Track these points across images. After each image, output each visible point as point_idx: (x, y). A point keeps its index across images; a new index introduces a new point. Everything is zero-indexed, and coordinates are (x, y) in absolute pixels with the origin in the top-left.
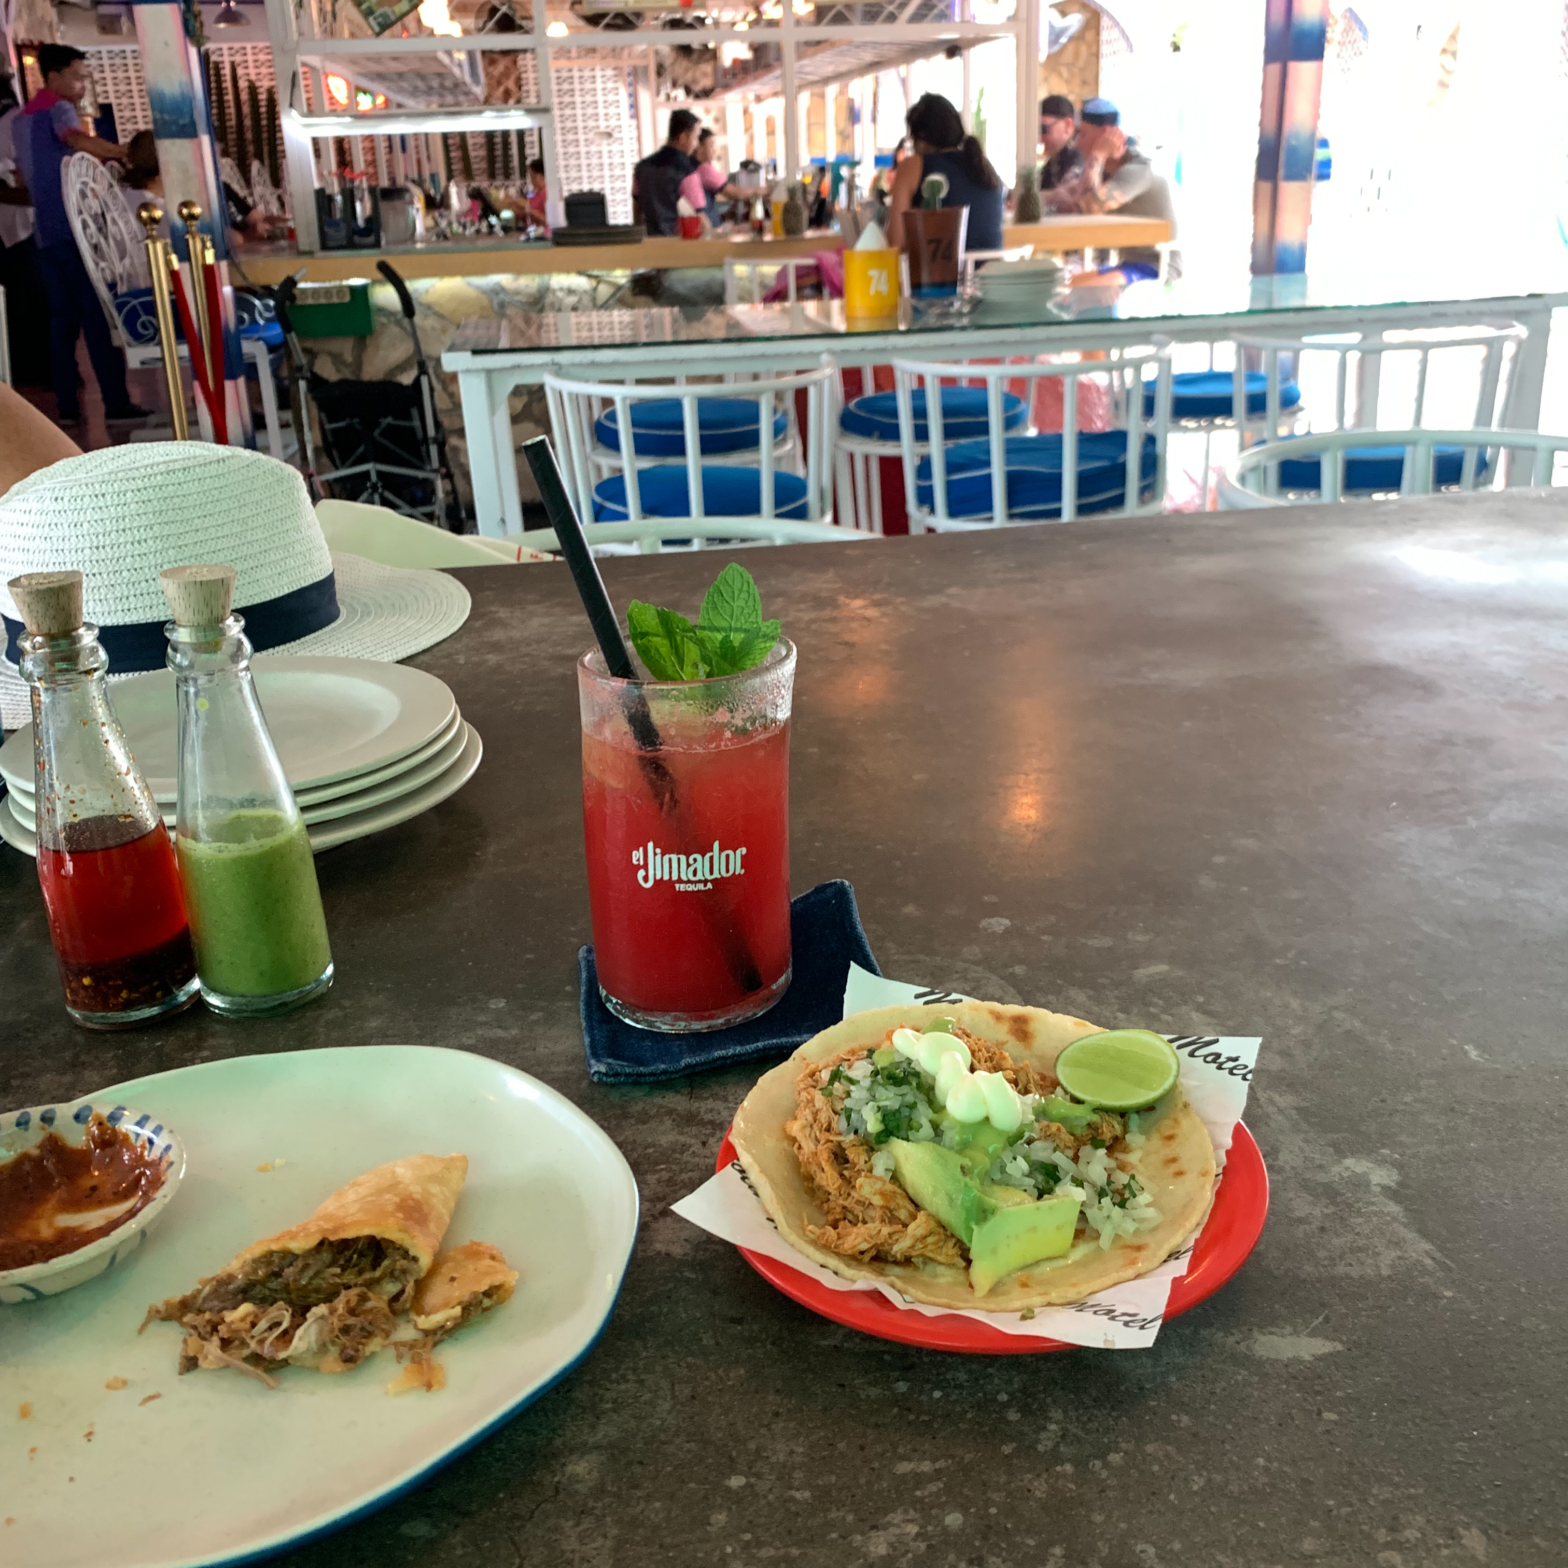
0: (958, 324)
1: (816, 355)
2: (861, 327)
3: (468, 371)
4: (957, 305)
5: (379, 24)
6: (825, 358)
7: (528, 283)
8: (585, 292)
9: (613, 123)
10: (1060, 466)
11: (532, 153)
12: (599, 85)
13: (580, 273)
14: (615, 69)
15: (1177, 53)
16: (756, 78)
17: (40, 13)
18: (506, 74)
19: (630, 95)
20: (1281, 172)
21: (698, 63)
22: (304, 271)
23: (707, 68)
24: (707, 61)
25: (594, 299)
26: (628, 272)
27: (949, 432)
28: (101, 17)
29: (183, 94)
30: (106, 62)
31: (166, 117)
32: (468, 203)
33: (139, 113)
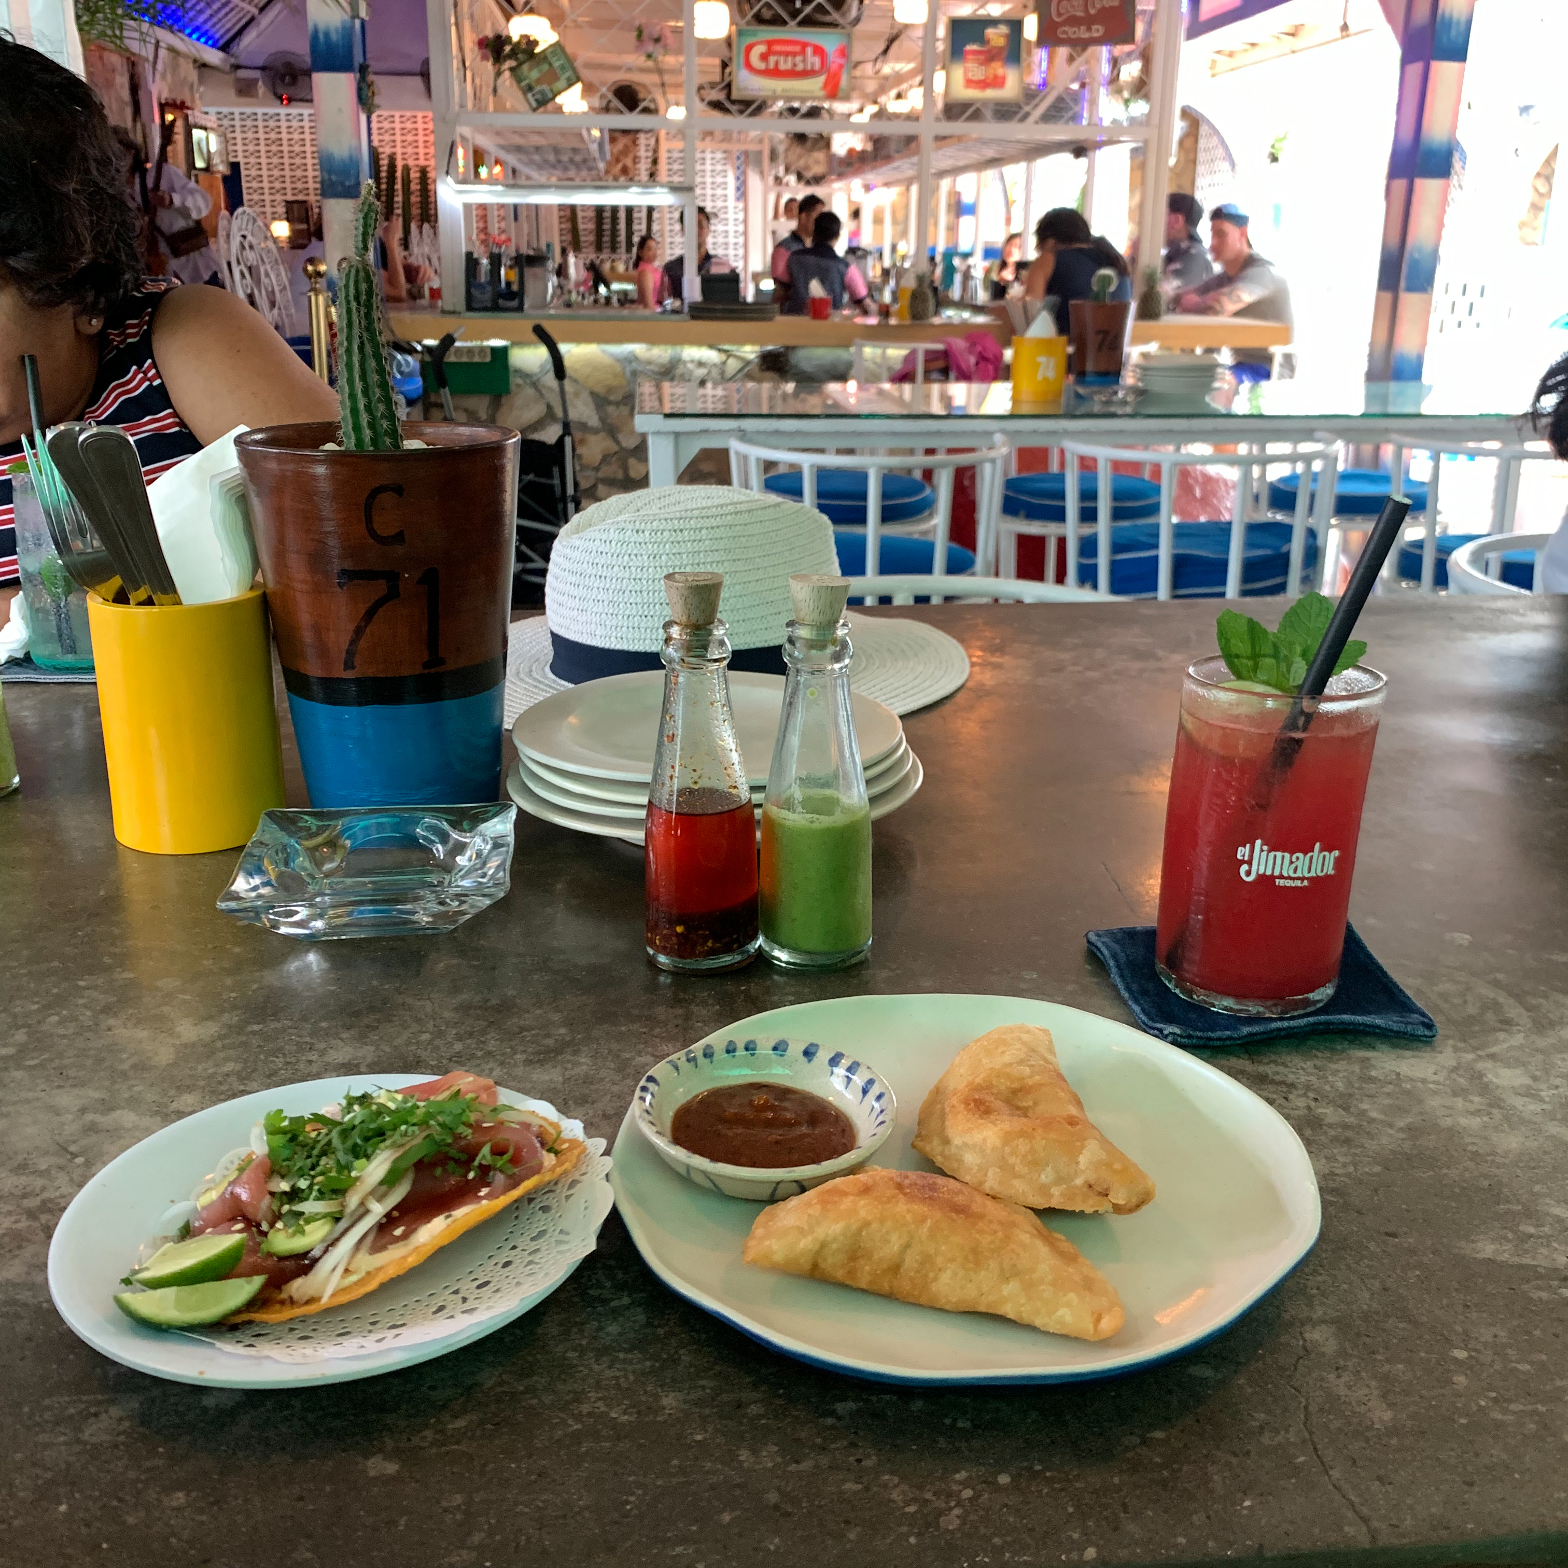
0: (1120, 412)
1: (989, 434)
2: (1025, 410)
3: (658, 433)
4: (1121, 394)
5: (536, 100)
6: (998, 438)
7: (660, 353)
8: (715, 365)
9: (720, 204)
10: (1227, 551)
11: (640, 228)
12: (708, 167)
13: (711, 346)
14: (725, 152)
15: (1274, 164)
16: (874, 168)
17: (183, 74)
18: (625, 152)
19: (738, 178)
20: (1403, 284)
21: (812, 149)
22: (462, 330)
23: (820, 155)
24: (820, 149)
25: (722, 373)
26: (757, 348)
27: (1117, 514)
28: (238, 80)
29: (351, 158)
30: (237, 123)
31: (334, 178)
32: (583, 273)
33: (310, 173)
